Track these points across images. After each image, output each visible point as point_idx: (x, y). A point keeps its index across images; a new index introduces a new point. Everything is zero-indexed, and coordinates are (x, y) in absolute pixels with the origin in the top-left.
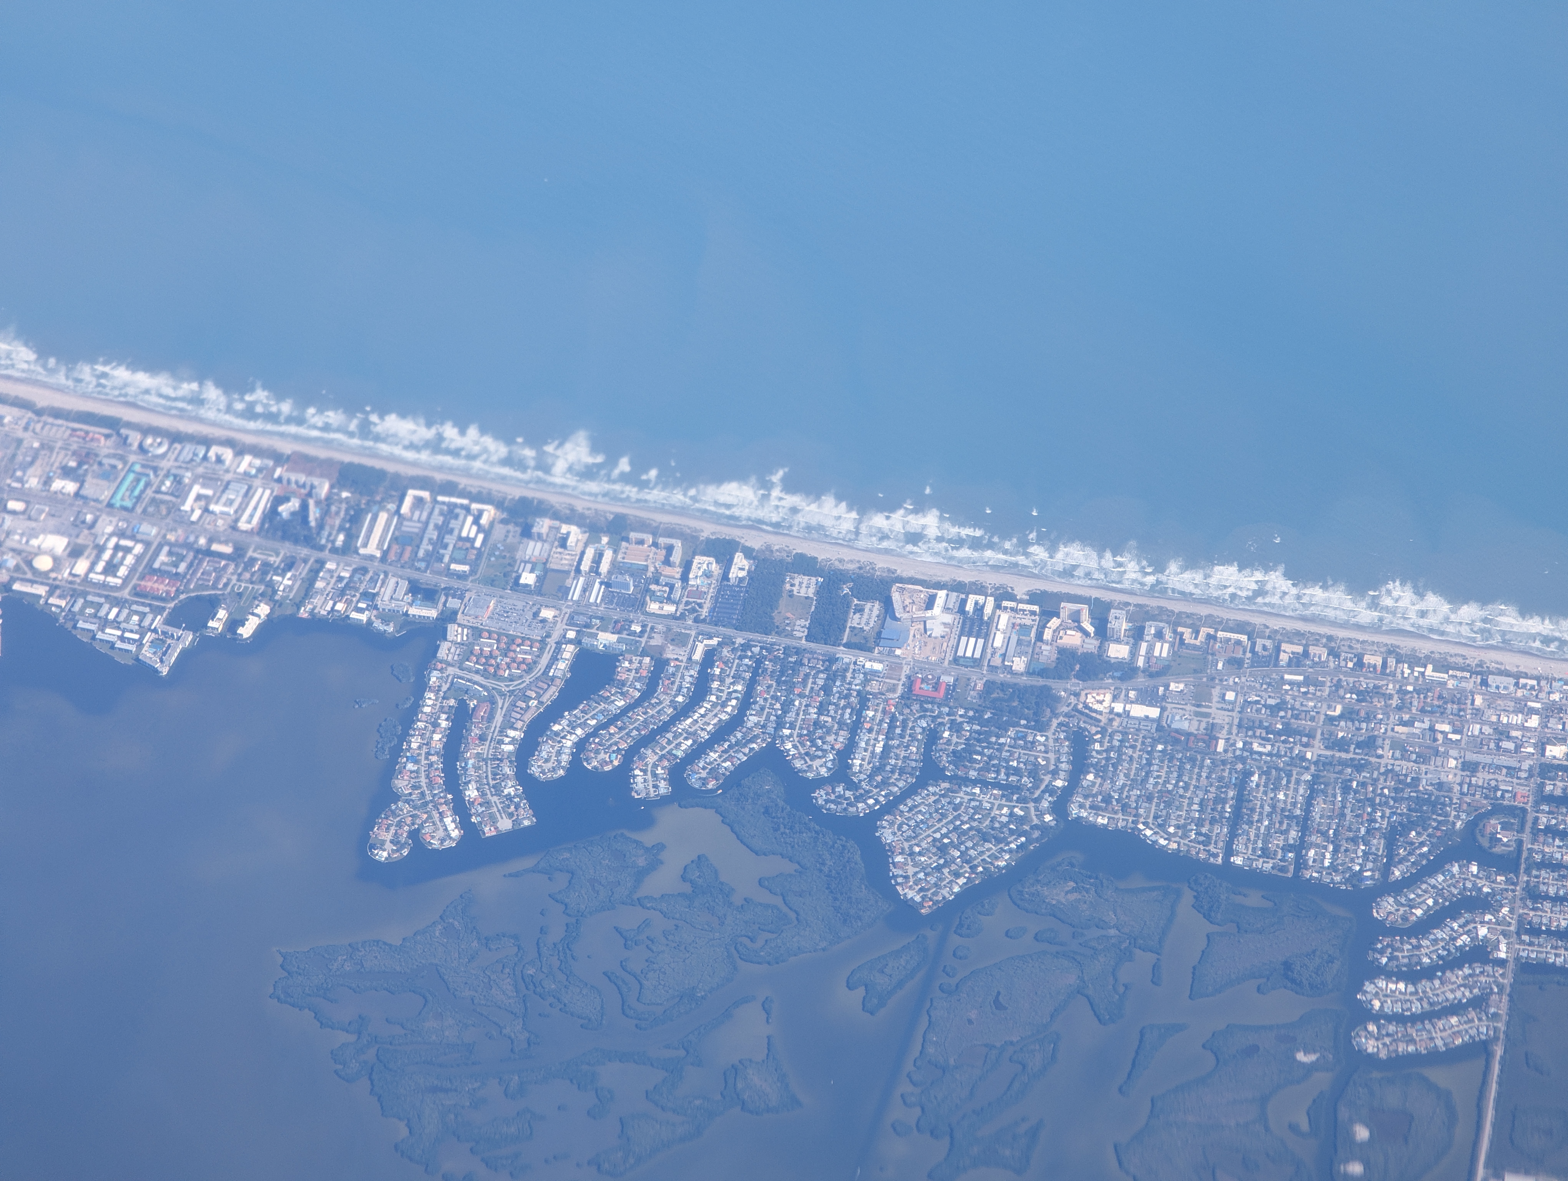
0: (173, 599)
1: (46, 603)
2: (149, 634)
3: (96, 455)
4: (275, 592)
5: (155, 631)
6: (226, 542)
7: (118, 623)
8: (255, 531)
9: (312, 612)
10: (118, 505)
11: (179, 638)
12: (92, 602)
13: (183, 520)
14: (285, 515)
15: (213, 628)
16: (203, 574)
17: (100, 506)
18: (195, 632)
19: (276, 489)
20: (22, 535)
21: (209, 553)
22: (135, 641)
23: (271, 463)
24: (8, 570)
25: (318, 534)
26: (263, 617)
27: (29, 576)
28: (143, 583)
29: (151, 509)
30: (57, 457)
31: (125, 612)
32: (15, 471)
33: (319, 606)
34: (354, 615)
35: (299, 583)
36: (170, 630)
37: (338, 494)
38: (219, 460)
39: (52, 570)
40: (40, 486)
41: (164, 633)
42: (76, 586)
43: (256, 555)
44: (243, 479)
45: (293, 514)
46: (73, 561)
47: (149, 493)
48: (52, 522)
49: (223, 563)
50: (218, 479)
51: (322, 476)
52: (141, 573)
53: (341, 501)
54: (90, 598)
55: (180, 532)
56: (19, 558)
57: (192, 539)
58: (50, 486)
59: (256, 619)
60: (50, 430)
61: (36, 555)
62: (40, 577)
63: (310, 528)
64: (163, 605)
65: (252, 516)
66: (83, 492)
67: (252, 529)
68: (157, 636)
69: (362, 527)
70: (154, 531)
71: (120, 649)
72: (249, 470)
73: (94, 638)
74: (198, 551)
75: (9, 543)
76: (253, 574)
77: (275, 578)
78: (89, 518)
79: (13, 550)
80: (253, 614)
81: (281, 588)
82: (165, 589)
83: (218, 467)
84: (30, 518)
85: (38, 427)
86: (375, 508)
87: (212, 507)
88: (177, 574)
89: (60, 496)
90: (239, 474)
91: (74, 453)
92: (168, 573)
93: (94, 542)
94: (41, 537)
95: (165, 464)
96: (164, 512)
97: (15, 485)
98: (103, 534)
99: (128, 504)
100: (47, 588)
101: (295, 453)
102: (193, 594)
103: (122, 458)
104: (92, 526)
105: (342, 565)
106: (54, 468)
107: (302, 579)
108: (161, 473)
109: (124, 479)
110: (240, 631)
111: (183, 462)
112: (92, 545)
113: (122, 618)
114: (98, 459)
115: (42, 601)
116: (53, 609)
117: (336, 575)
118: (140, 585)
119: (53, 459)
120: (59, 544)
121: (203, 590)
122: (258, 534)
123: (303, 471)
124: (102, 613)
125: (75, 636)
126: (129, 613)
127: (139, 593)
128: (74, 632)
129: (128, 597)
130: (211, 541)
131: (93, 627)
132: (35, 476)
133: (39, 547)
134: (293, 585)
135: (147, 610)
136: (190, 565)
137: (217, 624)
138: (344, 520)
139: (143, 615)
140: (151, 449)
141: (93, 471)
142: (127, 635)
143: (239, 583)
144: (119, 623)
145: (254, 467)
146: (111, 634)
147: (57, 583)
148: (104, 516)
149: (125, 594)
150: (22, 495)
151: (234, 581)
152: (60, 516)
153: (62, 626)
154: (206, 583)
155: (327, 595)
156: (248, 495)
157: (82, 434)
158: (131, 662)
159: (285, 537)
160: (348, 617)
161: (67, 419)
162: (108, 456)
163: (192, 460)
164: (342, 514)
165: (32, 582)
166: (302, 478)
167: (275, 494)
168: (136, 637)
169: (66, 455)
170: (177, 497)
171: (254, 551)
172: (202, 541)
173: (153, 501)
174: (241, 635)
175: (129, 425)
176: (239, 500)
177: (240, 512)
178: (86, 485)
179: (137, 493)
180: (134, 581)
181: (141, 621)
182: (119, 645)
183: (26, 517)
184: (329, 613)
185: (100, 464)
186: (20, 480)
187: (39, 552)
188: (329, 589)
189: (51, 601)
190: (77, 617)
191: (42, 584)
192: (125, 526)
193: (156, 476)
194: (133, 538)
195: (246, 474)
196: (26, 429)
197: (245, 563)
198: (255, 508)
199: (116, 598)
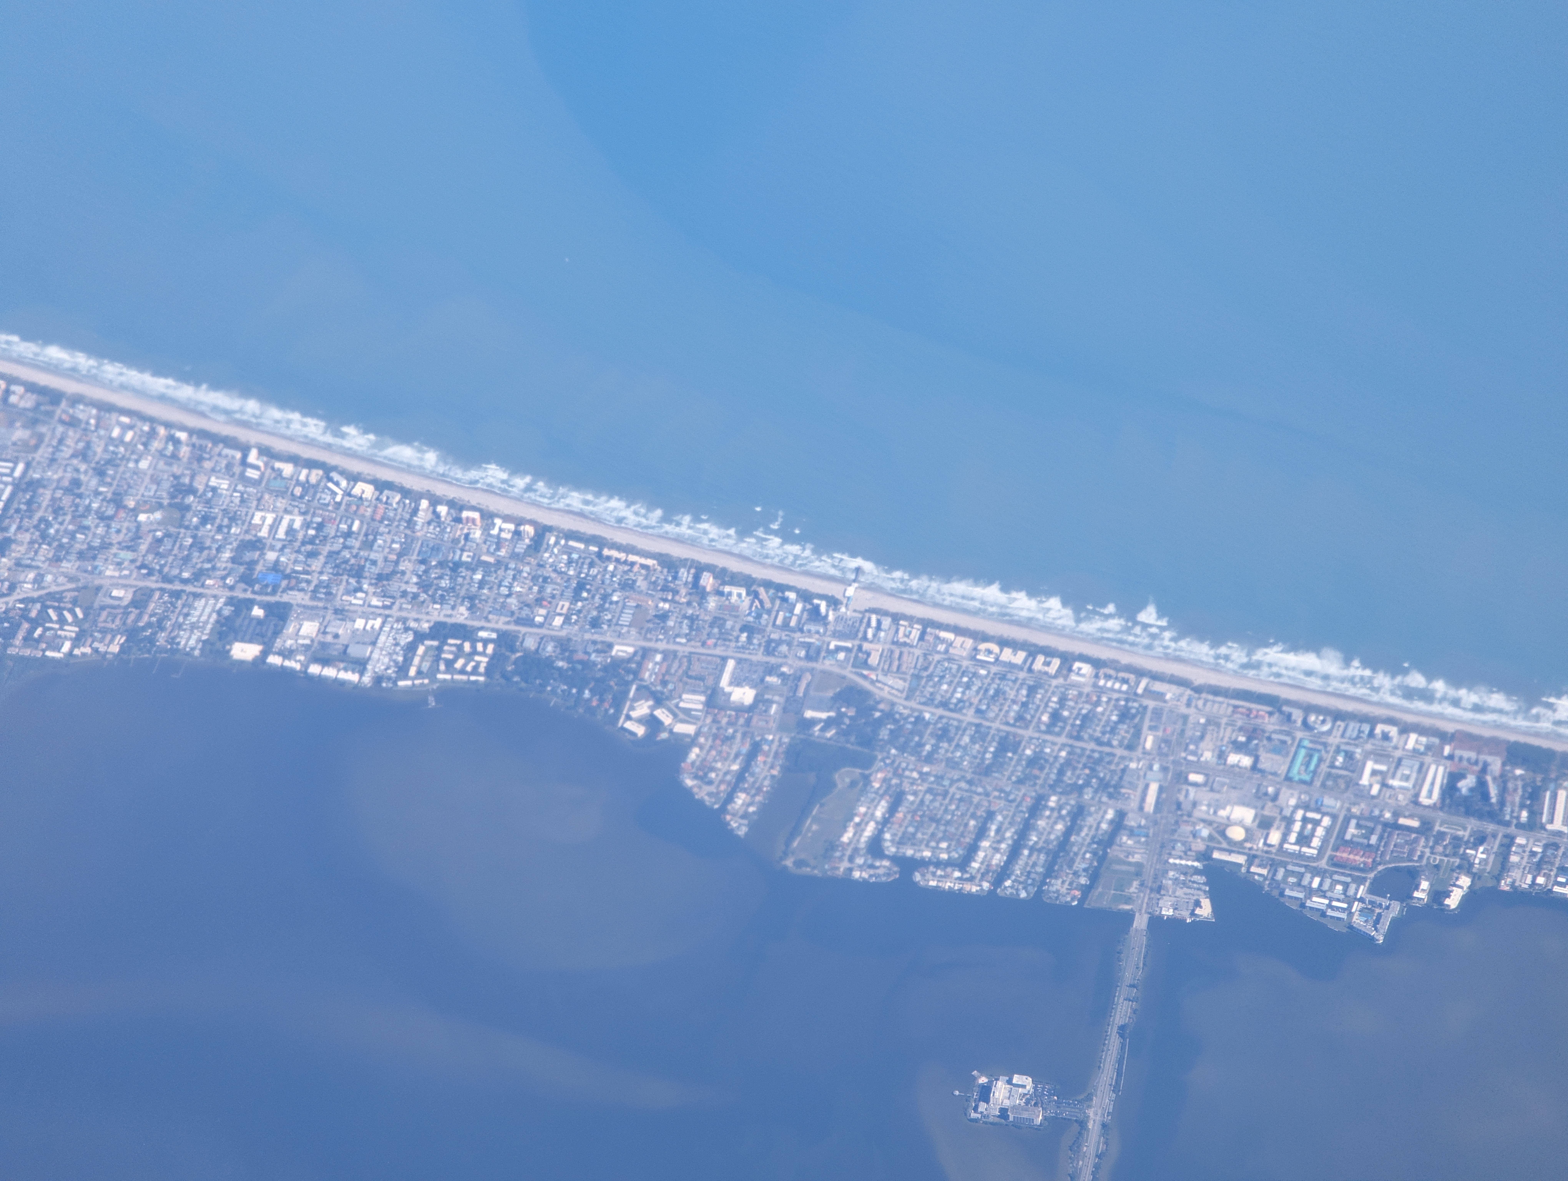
0: (1372, 869)
1: (1248, 871)
2: (1356, 903)
3: (1264, 731)
4: (1471, 865)
5: (1361, 900)
6: (1411, 817)
7: (1322, 891)
8: (1438, 805)
9: (1512, 885)
10: (1297, 778)
11: (1388, 908)
12: (1293, 872)
13: (1362, 794)
14: (1464, 791)
15: (1419, 899)
16: (1395, 846)
17: (1278, 779)
18: (1402, 901)
19: (1448, 765)
20: (1209, 806)
21: (1397, 827)
22: (1343, 910)
23: (1436, 741)
24: (1203, 839)
25: (1501, 810)
26: (1465, 889)
27: (1224, 845)
28: (1338, 854)
29: (1330, 783)
30: (1224, 732)
31: (1328, 882)
32: (1187, 745)
33: (1518, 880)
34: (1556, 889)
35: (1492, 857)
36: (1378, 900)
37: (1512, 772)
38: (1386, 737)
39: (1245, 840)
40: (1215, 760)
41: (1371, 902)
42: (1273, 856)
43: (1442, 829)
44: (1413, 756)
45: (1471, 790)
46: (1265, 832)
47: (1324, 768)
48: (1234, 794)
49: (1414, 836)
50: (1388, 756)
51: (1491, 754)
52: (1334, 845)
53: (1516, 778)
54: (1290, 867)
55: (1363, 806)
56: (1211, 828)
57: (1377, 812)
58: (1226, 760)
59: (1460, 890)
60: (1213, 706)
61: (1228, 826)
62: (1234, 847)
63: (1491, 805)
64: (1363, 875)
65: (1430, 792)
66: (1261, 766)
67: (1435, 804)
68: (1363, 905)
69: (1544, 804)
70: (1338, 805)
71: (1332, 917)
72: (1418, 747)
73: (1303, 905)
74: (1386, 825)
75: (1197, 814)
76: (1445, 847)
77: (1468, 851)
78: (1271, 790)
79: (1204, 821)
80: (1455, 885)
81: (1477, 861)
82: (1363, 859)
83: (1386, 744)
84: (1212, 790)
85: (1200, 703)
86: (1552, 786)
87: (1391, 782)
88: (1369, 846)
89: (1237, 770)
90: (1408, 751)
91: (1241, 729)
92: (1361, 844)
93: (1281, 813)
94: (1228, 808)
95: (1334, 740)
96: (1343, 786)
97: (1191, 758)
98: (1288, 806)
99: (1307, 778)
100: (1245, 857)
101: (1457, 731)
102: (1390, 866)
103: (1288, 733)
104: (1275, 798)
105: (1531, 841)
106: (1225, 742)
107: (1495, 853)
108: (1332, 749)
109: (1296, 754)
110: (1447, 902)
111: (1350, 738)
112: (1279, 817)
113: (1326, 886)
114: (1267, 735)
115: (1243, 870)
116: (1256, 877)
117: (1528, 849)
118: (1335, 856)
119: (1221, 735)
120: (1246, 814)
121: (1399, 862)
122: (1441, 809)
123: (1471, 749)
124: (1305, 882)
125: (1283, 903)
126: (1331, 883)
127: (1336, 863)
128: (1282, 900)
129: (1327, 867)
130: (1396, 814)
131: (1301, 895)
132: (1208, 750)
133: (1228, 818)
134: (1488, 858)
135: (1349, 880)
136: (1381, 838)
137: (1421, 894)
138: (1523, 797)
139: (1346, 886)
140: (1317, 726)
141: (1264, 746)
142: (1335, 903)
143: (1433, 856)
144: (1325, 892)
145: (1421, 744)
146: (1318, 902)
147: (1254, 852)
148: (1284, 790)
149: (1323, 864)
150: (1199, 767)
151: (1428, 854)
152: (1241, 789)
153: (1268, 894)
154: (1401, 855)
155: (1524, 868)
156: (1422, 770)
157: (1244, 710)
158: (1345, 930)
159: (1469, 813)
160: (1550, 891)
161: (1226, 696)
162: (1275, 732)
163: (1358, 737)
164: (1520, 792)
165: (1230, 852)
166: (1473, 755)
167: (1448, 770)
168: (1345, 906)
169: (1233, 731)
170: (1353, 772)
171: (1441, 826)
172: (1388, 815)
173: (1329, 775)
174: (1448, 906)
175: (1288, 702)
176: (1414, 775)
177: (1417, 788)
178: (1262, 759)
179: (1312, 767)
180: (1329, 852)
181: (1345, 891)
182: (1330, 913)
183: (1208, 789)
184: (1530, 886)
185: (1269, 739)
186: (1194, 753)
187: (1229, 823)
188: (1524, 862)
189: (1253, 869)
190: (1282, 886)
191: (1239, 853)
192: (1307, 799)
193: (1327, 752)
194: (1317, 810)
195: (1415, 750)
196: (1188, 705)
197: (1434, 836)
198: (1433, 784)
199: (1315, 868)
